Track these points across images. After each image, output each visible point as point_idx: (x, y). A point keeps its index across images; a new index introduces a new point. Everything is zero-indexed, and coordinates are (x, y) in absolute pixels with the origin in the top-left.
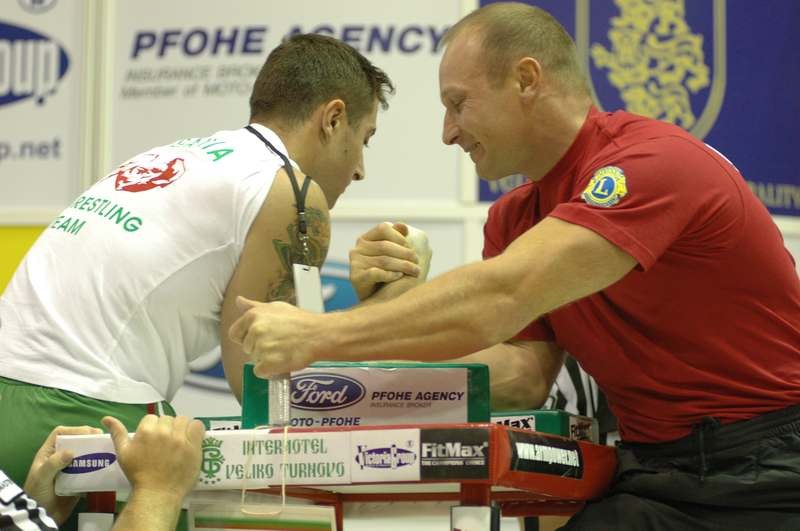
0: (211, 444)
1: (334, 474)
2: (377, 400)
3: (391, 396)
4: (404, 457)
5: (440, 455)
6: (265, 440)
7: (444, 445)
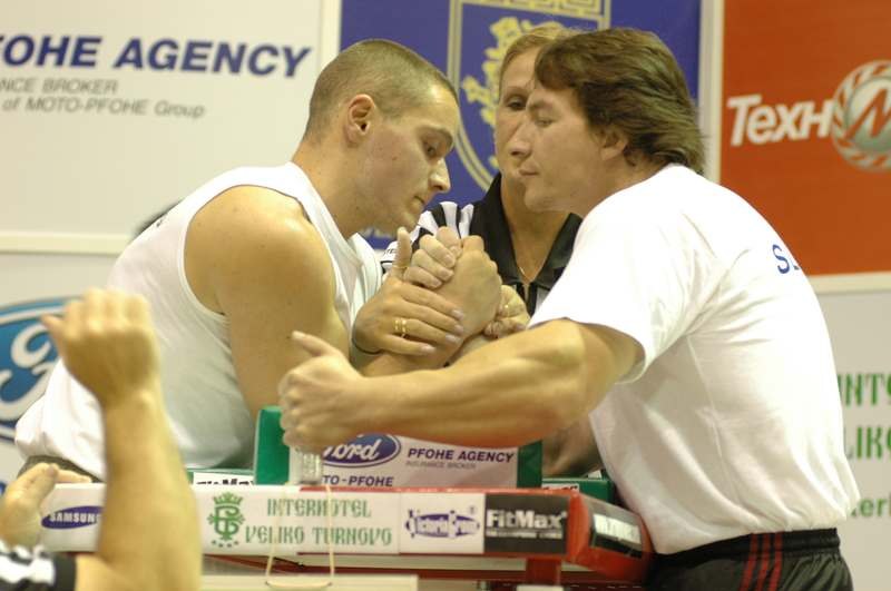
0: (228, 500)
1: (379, 542)
2: (414, 457)
3: (430, 454)
4: (464, 525)
5: (509, 524)
6: (295, 498)
7: (514, 512)
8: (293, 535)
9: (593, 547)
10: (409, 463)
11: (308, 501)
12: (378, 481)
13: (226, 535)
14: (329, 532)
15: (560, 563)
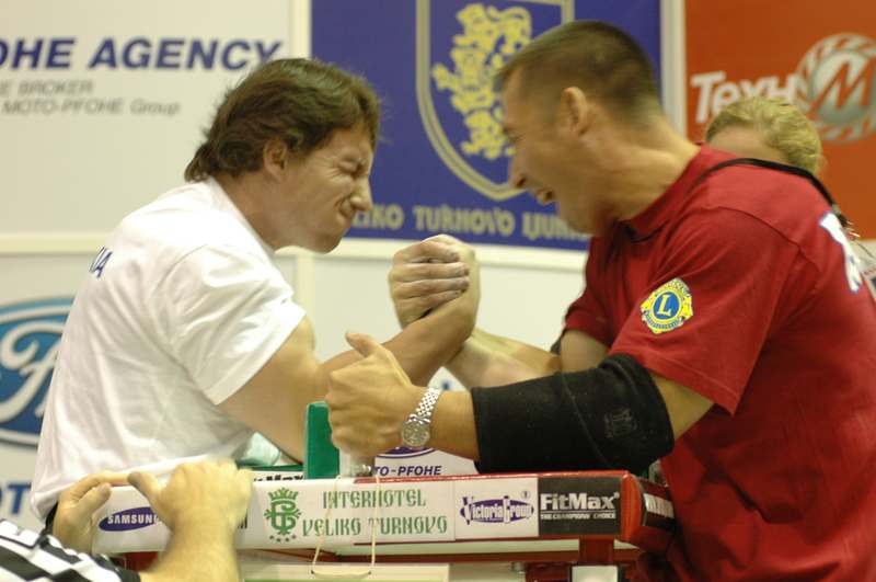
0: (284, 496)
1: (435, 530)
4: (519, 510)
6: (350, 491)
7: (567, 496)
8: (349, 526)
9: (643, 526)
11: (363, 493)
12: (426, 470)
14: (385, 522)
15: (612, 543)
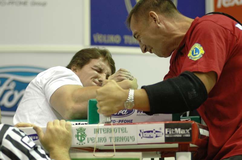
0: (81, 130)
1: (131, 140)
2: (139, 113)
4: (158, 134)
5: (173, 133)
6: (103, 128)
7: (174, 129)
8: (103, 140)
9: (199, 139)
10: (137, 115)
11: (107, 129)
12: (128, 121)
13: (81, 141)
15: (189, 144)
